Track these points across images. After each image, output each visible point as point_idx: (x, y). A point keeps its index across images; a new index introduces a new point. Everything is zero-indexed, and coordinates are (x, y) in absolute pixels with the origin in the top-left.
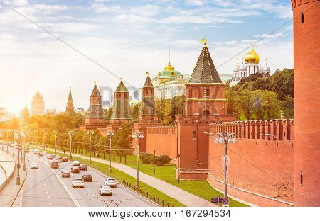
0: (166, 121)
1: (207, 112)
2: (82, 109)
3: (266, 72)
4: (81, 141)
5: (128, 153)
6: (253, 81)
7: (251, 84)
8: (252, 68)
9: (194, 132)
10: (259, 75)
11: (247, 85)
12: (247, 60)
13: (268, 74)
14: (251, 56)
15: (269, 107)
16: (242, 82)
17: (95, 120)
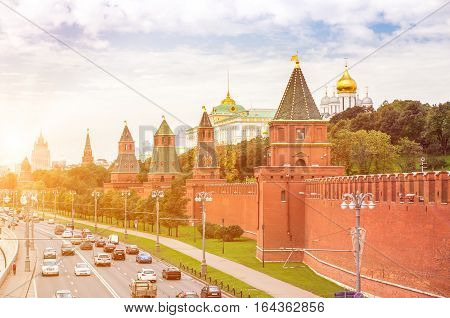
0: (230, 176)
1: (302, 162)
2: (105, 161)
3: (367, 106)
4: (110, 205)
5: (179, 223)
6: (350, 118)
7: (349, 122)
8: (347, 101)
9: (283, 192)
10: (358, 109)
11: (342, 124)
12: (340, 89)
13: (371, 108)
14: (345, 83)
15: (377, 155)
16: (335, 119)
17: (126, 176)
